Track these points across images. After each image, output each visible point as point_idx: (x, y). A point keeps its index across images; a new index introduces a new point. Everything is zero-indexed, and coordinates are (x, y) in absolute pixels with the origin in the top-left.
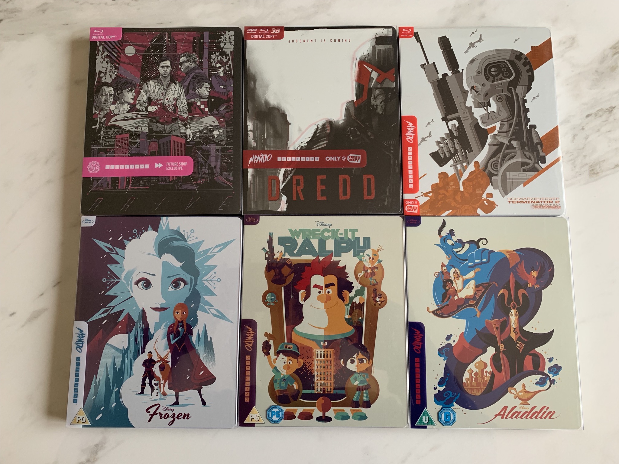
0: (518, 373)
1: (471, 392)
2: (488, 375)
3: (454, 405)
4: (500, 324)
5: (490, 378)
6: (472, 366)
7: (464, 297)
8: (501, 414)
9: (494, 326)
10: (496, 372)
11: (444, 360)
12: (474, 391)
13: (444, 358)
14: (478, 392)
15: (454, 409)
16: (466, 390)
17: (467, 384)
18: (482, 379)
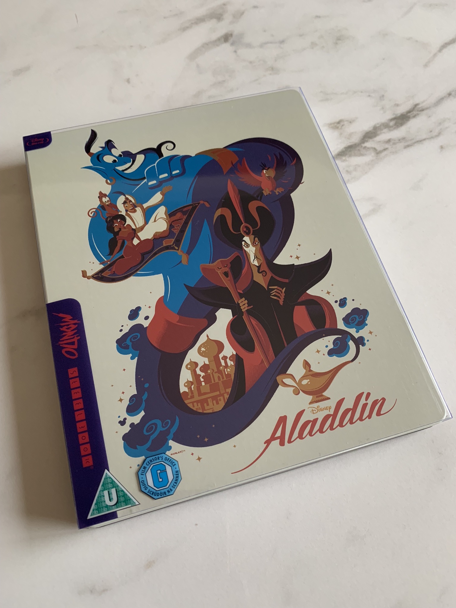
0: (287, 345)
1: (203, 408)
2: (230, 363)
3: (170, 448)
4: (229, 265)
5: (234, 368)
6: (193, 355)
7: (150, 236)
8: (276, 436)
9: (219, 272)
10: (244, 354)
11: (132, 358)
12: (208, 405)
13: (131, 355)
14: (217, 403)
15: (172, 456)
16: (190, 406)
17: (190, 394)
18: (220, 375)
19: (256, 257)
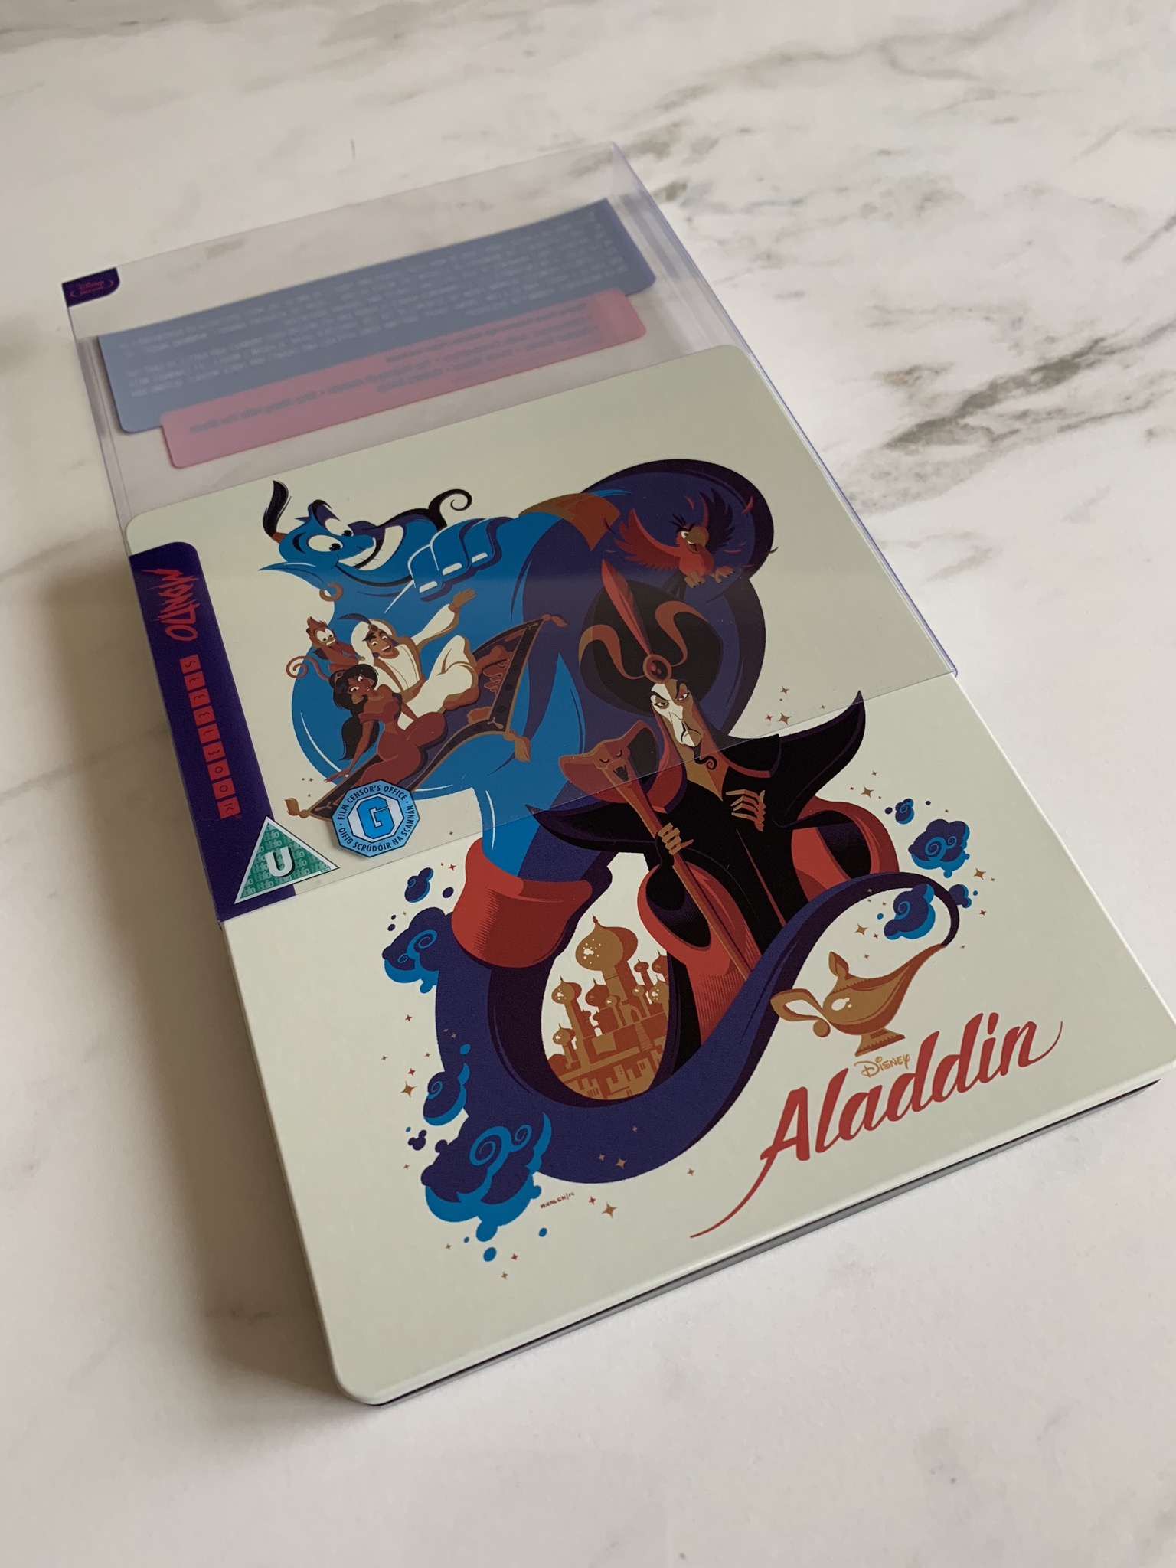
0: (787, 922)
1: (605, 1089)
2: (656, 977)
3: (537, 1192)
4: (628, 753)
5: (667, 987)
6: (565, 968)
7: (436, 706)
8: (787, 1138)
9: (604, 770)
11: (425, 989)
12: (615, 1080)
13: (420, 982)
14: (638, 1075)
16: (574, 1087)
17: (570, 1061)
18: (636, 1009)
19: (687, 727)
